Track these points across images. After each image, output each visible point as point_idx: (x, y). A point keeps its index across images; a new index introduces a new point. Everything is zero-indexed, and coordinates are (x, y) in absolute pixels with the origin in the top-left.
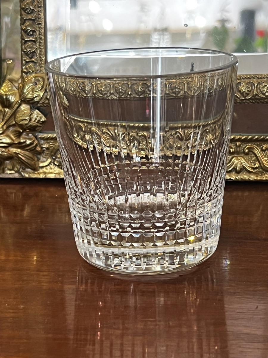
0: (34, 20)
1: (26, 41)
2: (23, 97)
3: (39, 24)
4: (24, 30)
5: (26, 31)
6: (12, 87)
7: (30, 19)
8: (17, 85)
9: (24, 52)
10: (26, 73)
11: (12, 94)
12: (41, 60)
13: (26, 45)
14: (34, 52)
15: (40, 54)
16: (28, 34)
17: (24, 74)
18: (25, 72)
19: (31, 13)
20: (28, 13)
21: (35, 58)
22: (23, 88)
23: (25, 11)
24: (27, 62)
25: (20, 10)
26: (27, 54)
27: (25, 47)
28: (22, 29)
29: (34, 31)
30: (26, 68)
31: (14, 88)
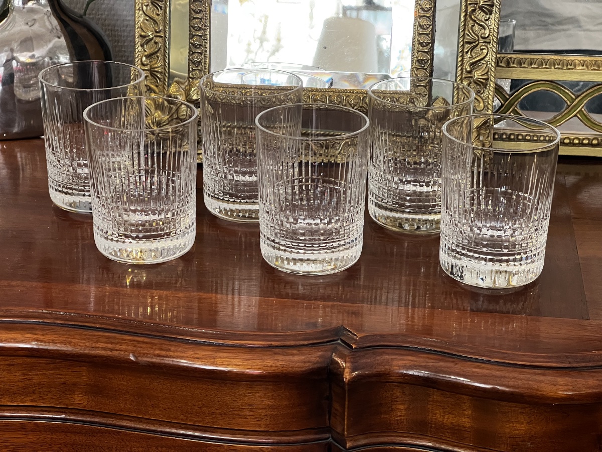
0: (201, 36)
1: (193, 53)
2: (189, 98)
3: (205, 40)
4: (192, 43)
5: (194, 45)
6: (179, 88)
7: (198, 35)
8: (183, 87)
9: (191, 61)
10: (193, 78)
11: (180, 95)
12: (205, 69)
13: (193, 56)
14: (200, 62)
15: (205, 64)
16: (196, 47)
17: (190, 79)
18: (191, 78)
19: (198, 31)
20: (196, 30)
21: (200, 66)
22: (190, 90)
23: (194, 28)
24: (193, 70)
25: (189, 27)
26: (193, 63)
27: (192, 57)
28: (190, 43)
29: (200, 45)
30: (192, 75)
31: (181, 89)
